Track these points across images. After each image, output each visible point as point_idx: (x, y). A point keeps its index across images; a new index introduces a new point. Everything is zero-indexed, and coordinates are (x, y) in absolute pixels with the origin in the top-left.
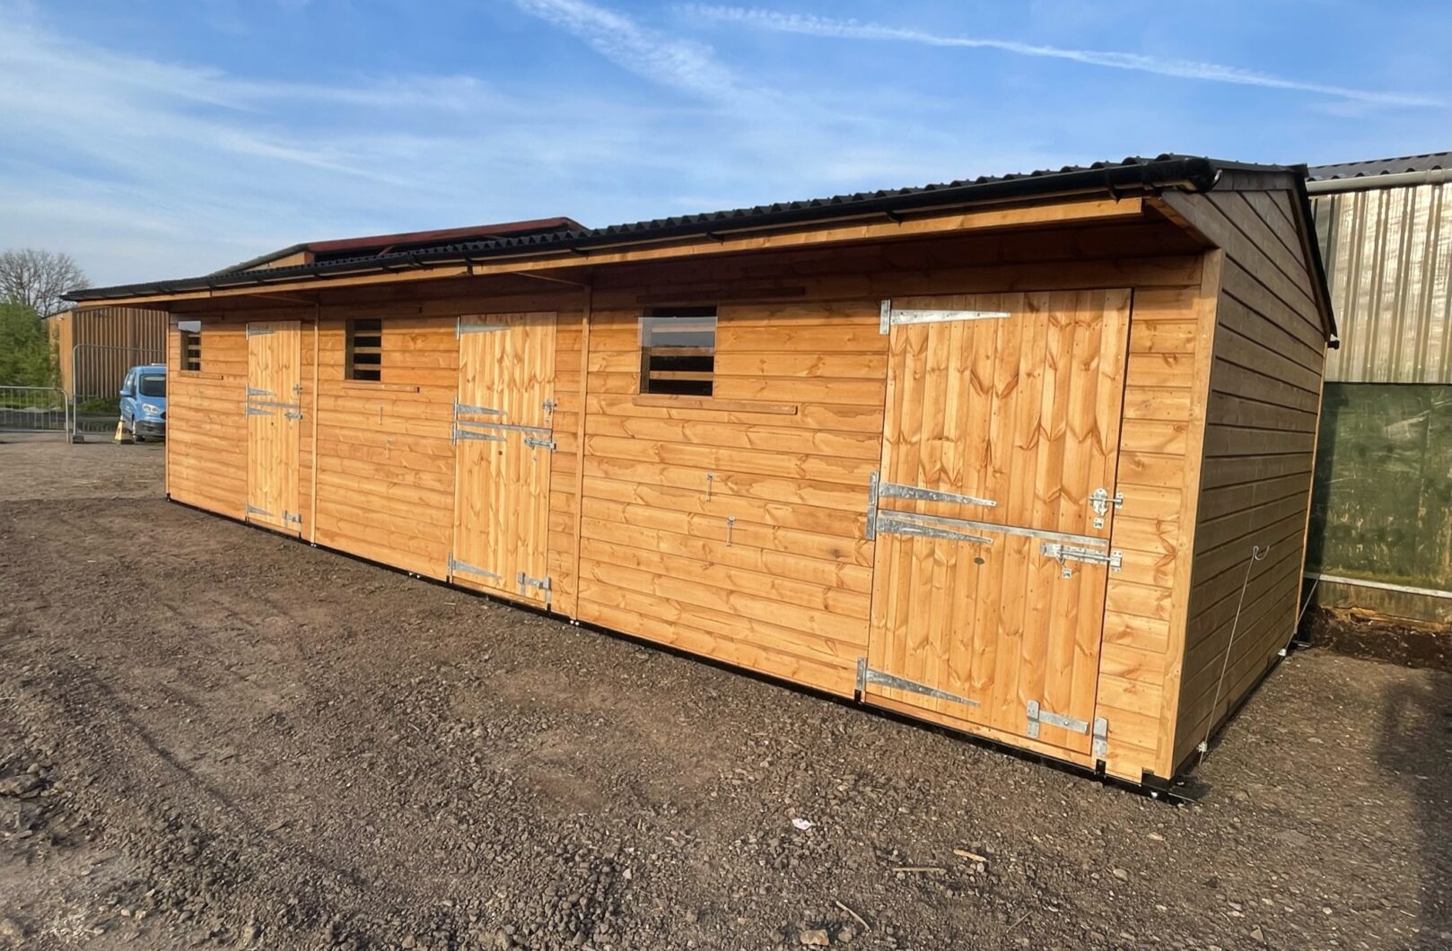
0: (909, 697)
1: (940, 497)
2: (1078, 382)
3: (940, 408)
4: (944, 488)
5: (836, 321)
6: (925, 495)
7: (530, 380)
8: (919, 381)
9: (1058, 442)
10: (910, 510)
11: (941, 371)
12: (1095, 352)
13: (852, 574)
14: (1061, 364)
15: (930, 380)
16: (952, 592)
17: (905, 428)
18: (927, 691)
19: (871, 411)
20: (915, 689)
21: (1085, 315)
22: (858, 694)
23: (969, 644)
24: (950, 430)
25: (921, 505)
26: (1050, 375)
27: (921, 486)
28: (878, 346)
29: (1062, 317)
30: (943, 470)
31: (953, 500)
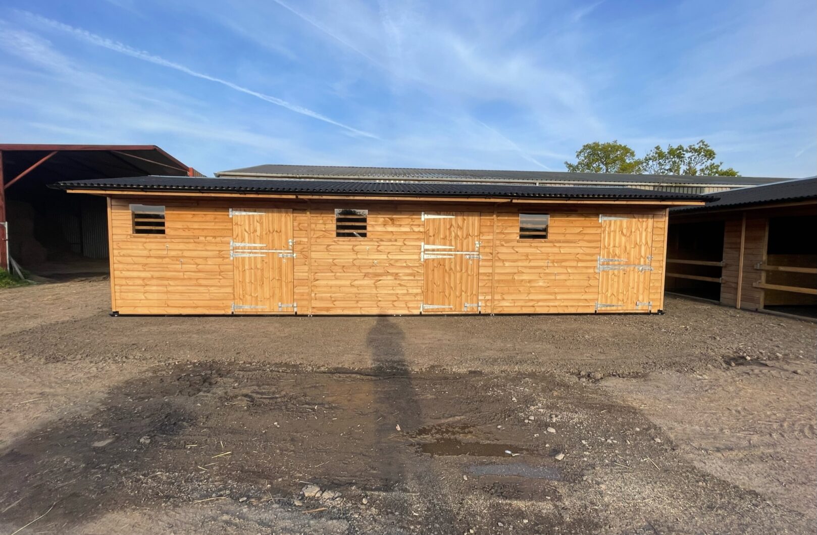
0: (608, 308)
1: (615, 261)
2: (644, 234)
3: (614, 240)
4: (616, 258)
5: (587, 219)
6: (612, 260)
7: (467, 235)
8: (609, 234)
9: (640, 246)
10: (608, 264)
11: (615, 231)
12: (647, 228)
13: (592, 282)
14: (641, 230)
15: (612, 234)
16: (618, 282)
17: (606, 245)
18: (613, 306)
19: (597, 241)
20: (610, 306)
21: (644, 220)
22: (596, 311)
23: (623, 293)
24: (617, 245)
25: (611, 263)
26: (638, 232)
27: (611, 258)
28: (599, 225)
29: (640, 220)
30: (616, 254)
31: (618, 261)
